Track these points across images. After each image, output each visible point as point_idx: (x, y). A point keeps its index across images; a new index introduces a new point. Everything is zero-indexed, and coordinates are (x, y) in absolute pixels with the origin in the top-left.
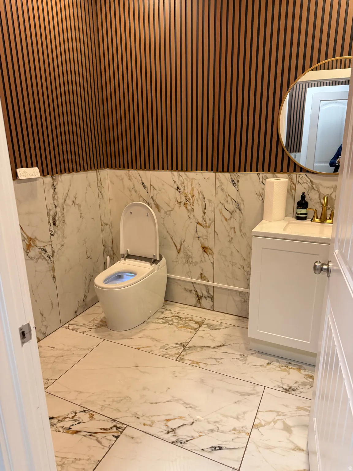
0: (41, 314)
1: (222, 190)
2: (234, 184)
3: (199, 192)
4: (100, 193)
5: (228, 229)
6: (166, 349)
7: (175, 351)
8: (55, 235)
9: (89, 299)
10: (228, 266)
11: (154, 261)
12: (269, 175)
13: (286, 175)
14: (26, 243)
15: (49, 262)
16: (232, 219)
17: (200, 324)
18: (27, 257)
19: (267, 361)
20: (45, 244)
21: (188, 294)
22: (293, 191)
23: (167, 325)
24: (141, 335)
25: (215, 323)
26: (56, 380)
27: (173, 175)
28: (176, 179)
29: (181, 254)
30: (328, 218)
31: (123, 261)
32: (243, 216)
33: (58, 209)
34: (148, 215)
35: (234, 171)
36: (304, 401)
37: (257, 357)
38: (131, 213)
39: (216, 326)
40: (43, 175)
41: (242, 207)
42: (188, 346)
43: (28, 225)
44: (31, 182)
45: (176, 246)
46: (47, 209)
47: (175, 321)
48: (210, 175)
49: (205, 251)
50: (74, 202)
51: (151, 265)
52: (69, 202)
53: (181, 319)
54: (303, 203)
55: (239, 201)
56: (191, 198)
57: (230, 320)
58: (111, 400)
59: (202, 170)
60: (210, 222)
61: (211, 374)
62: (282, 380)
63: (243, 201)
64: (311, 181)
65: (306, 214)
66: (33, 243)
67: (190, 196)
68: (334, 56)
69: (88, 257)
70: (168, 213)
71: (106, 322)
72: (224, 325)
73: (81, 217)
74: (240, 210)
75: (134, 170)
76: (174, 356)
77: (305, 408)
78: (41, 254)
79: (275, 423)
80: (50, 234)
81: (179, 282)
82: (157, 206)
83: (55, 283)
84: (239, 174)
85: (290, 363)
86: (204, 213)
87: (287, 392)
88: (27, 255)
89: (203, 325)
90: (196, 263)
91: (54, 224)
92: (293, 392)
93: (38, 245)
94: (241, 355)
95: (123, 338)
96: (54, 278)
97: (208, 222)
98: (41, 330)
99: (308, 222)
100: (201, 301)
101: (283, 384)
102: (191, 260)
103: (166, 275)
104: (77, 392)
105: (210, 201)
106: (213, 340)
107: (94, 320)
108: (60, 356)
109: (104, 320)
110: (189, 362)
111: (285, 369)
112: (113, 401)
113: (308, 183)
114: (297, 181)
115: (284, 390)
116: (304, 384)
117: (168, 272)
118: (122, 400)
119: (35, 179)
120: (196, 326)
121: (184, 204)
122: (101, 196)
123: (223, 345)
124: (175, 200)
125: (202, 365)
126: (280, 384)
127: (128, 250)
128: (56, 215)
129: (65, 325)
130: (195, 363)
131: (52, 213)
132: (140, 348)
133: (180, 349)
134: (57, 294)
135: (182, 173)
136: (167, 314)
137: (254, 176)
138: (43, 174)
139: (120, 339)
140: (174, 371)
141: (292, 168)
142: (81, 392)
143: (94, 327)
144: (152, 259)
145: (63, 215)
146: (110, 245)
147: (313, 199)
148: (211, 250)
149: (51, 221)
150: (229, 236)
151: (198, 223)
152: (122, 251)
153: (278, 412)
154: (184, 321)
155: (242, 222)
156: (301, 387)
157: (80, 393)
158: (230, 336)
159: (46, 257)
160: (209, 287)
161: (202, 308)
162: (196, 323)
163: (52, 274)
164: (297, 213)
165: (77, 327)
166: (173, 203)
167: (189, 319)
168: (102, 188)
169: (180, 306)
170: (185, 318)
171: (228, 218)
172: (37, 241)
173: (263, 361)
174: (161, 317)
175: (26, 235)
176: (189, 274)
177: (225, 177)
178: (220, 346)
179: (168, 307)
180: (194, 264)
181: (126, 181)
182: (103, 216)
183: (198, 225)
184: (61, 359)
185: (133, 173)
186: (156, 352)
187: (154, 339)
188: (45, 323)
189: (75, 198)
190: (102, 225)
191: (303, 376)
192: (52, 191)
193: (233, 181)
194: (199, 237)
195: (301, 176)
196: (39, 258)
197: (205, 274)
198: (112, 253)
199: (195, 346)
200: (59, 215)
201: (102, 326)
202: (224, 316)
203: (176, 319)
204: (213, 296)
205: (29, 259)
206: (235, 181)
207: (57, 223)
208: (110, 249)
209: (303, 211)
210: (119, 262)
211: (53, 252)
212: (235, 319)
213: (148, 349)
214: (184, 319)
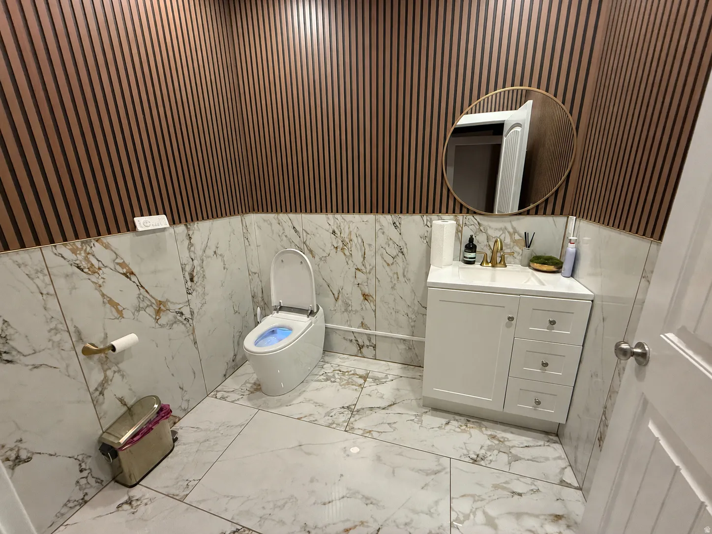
0: (180, 388)
1: (383, 233)
2: (396, 227)
3: (358, 235)
4: (246, 241)
5: (391, 274)
6: (332, 416)
7: (342, 419)
8: (194, 294)
9: (239, 357)
10: (391, 313)
11: (312, 313)
12: (434, 217)
13: (452, 217)
14: (154, 308)
15: (188, 325)
16: (394, 265)
17: (365, 378)
18: (157, 324)
19: (444, 421)
20: (181, 306)
21: (348, 344)
22: (460, 234)
23: (329, 382)
24: (300, 399)
25: (380, 375)
26: (200, 480)
27: (328, 218)
28: (331, 222)
29: (340, 302)
30: (498, 261)
31: (275, 314)
32: (406, 260)
33: (196, 262)
34: (302, 263)
35: (395, 212)
36: (498, 475)
37: (432, 415)
38: (282, 261)
39: (382, 378)
40: (174, 224)
41: (405, 250)
42: (355, 410)
43: (156, 286)
44: (157, 234)
45: (333, 294)
46: (181, 264)
47: (337, 376)
48: (370, 217)
49: (366, 299)
50: (215, 252)
51: (308, 317)
52: (210, 252)
53: (344, 373)
54: (471, 246)
55: (401, 244)
56: (348, 243)
57: (395, 369)
58: (271, 505)
59: (360, 212)
60: (371, 267)
61: (387, 446)
62: (466, 445)
63: (406, 244)
64: (479, 223)
65: (475, 258)
66: (164, 306)
67: (347, 240)
68: (495, 90)
69: (236, 312)
70: (323, 259)
71: (259, 385)
72: (390, 377)
73: (224, 269)
74: (403, 254)
75: (284, 213)
76: (342, 425)
77: (501, 485)
78: (175, 318)
79: (475, 514)
80: (187, 293)
81: (337, 332)
82: (311, 251)
83: (197, 348)
84: (401, 216)
85: (469, 421)
86: (364, 258)
87: (476, 463)
88: (157, 322)
89: (368, 379)
90: (356, 311)
91: (192, 280)
92: (482, 463)
93: (171, 308)
94: (416, 416)
95: (281, 406)
96: (195, 343)
97: (368, 268)
98: (180, 406)
99: (477, 265)
100: (362, 350)
101: (468, 451)
102: (350, 308)
103: (323, 325)
104: (228, 497)
105: (370, 245)
106: (382, 397)
107: (246, 382)
108: (205, 441)
109: (258, 383)
110: (360, 432)
111: (465, 429)
112: (275, 507)
113: (476, 226)
114: (464, 222)
115: (471, 461)
116: (490, 448)
117: (326, 322)
118: (286, 503)
119: (164, 230)
120: (361, 381)
121: (342, 249)
122: (247, 244)
123: (394, 404)
124: (331, 245)
125: (375, 435)
126: (465, 452)
127: (281, 301)
128: (193, 271)
129: (212, 393)
130: (367, 433)
131: (188, 268)
132: (302, 418)
133: (347, 414)
134: (201, 360)
135: (338, 216)
136: (328, 369)
137: (417, 217)
138: (173, 222)
139: (278, 407)
140: (345, 448)
141: (457, 209)
142: (233, 497)
143: (247, 393)
144: (308, 310)
145: (202, 269)
146: (260, 295)
147: (481, 241)
148: (372, 297)
149: (188, 278)
150: (391, 282)
151: (357, 269)
152: (275, 302)
153: (473, 496)
154: (346, 376)
155: (405, 267)
156: (489, 453)
157: (231, 498)
158: (398, 390)
159: (183, 320)
160: (371, 337)
161: (364, 357)
162: (361, 377)
163: (192, 339)
164: (465, 257)
165: (226, 395)
166: (329, 248)
167: (352, 372)
168: (249, 234)
169: (341, 357)
170: (347, 372)
171: (390, 263)
172: (169, 303)
173: (439, 420)
174: (321, 374)
175: (154, 298)
176: (348, 323)
177: (386, 219)
178: (390, 405)
179: (327, 359)
180: (354, 313)
181: (276, 227)
182: (250, 265)
183: (357, 272)
184: (207, 444)
185: (283, 217)
186: (321, 422)
187: (317, 403)
188: (186, 397)
189: (217, 248)
190: (249, 275)
191: (486, 437)
192: (187, 242)
193: (394, 223)
194: (358, 284)
195: (468, 217)
196: (173, 324)
197: (366, 322)
198: (262, 304)
199: (363, 409)
200: (198, 269)
201: (256, 390)
202: (388, 365)
203: (338, 373)
204: (375, 345)
205: (160, 326)
206: (398, 224)
207: (195, 279)
208: (260, 299)
209: (472, 255)
210: (271, 315)
211: (192, 313)
212: (401, 368)
213: (312, 419)
214: (347, 374)
